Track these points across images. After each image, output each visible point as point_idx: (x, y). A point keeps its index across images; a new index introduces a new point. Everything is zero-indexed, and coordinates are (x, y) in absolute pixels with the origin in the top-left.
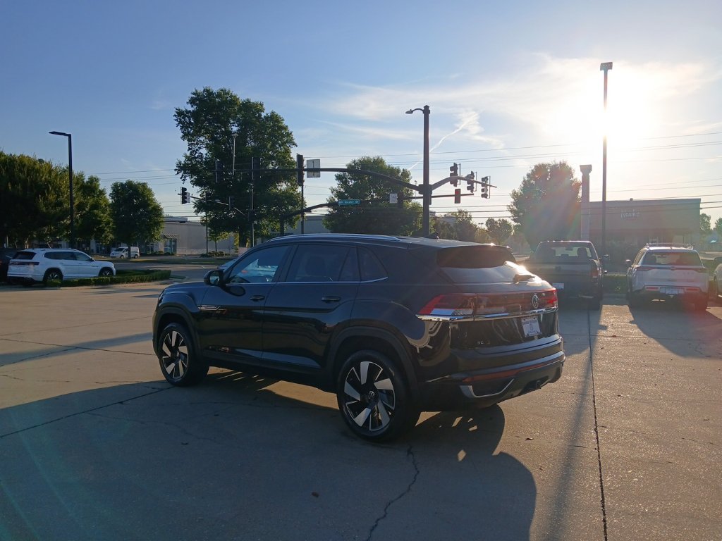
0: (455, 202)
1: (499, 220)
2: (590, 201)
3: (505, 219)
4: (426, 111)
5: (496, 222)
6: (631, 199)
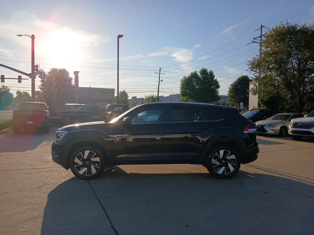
0: (18, 82)
1: (23, 92)
2: (79, 87)
3: (26, 91)
4: (33, 37)
5: (22, 93)
6: (90, 87)
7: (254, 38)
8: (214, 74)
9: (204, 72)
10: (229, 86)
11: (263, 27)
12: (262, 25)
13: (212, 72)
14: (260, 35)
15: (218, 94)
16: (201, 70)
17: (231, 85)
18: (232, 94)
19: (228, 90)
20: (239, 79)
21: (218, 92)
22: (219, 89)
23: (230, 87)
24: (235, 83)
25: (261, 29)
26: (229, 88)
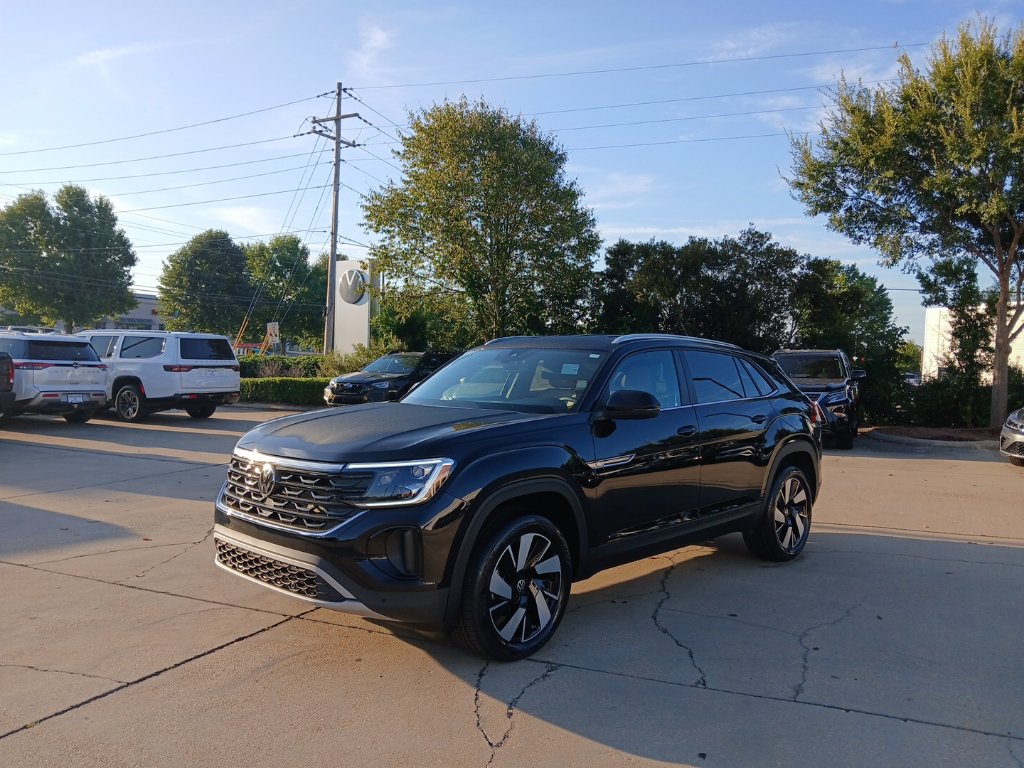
7: (314, 118)
8: (115, 212)
9: (74, 198)
10: (163, 262)
11: (345, 90)
12: (340, 85)
13: (107, 205)
14: (333, 114)
15: (131, 284)
16: (61, 191)
17: (171, 259)
18: (176, 291)
19: (160, 273)
20: (198, 240)
21: (130, 277)
22: (133, 270)
23: (167, 263)
24: (183, 253)
25: (339, 94)
26: (162, 267)
